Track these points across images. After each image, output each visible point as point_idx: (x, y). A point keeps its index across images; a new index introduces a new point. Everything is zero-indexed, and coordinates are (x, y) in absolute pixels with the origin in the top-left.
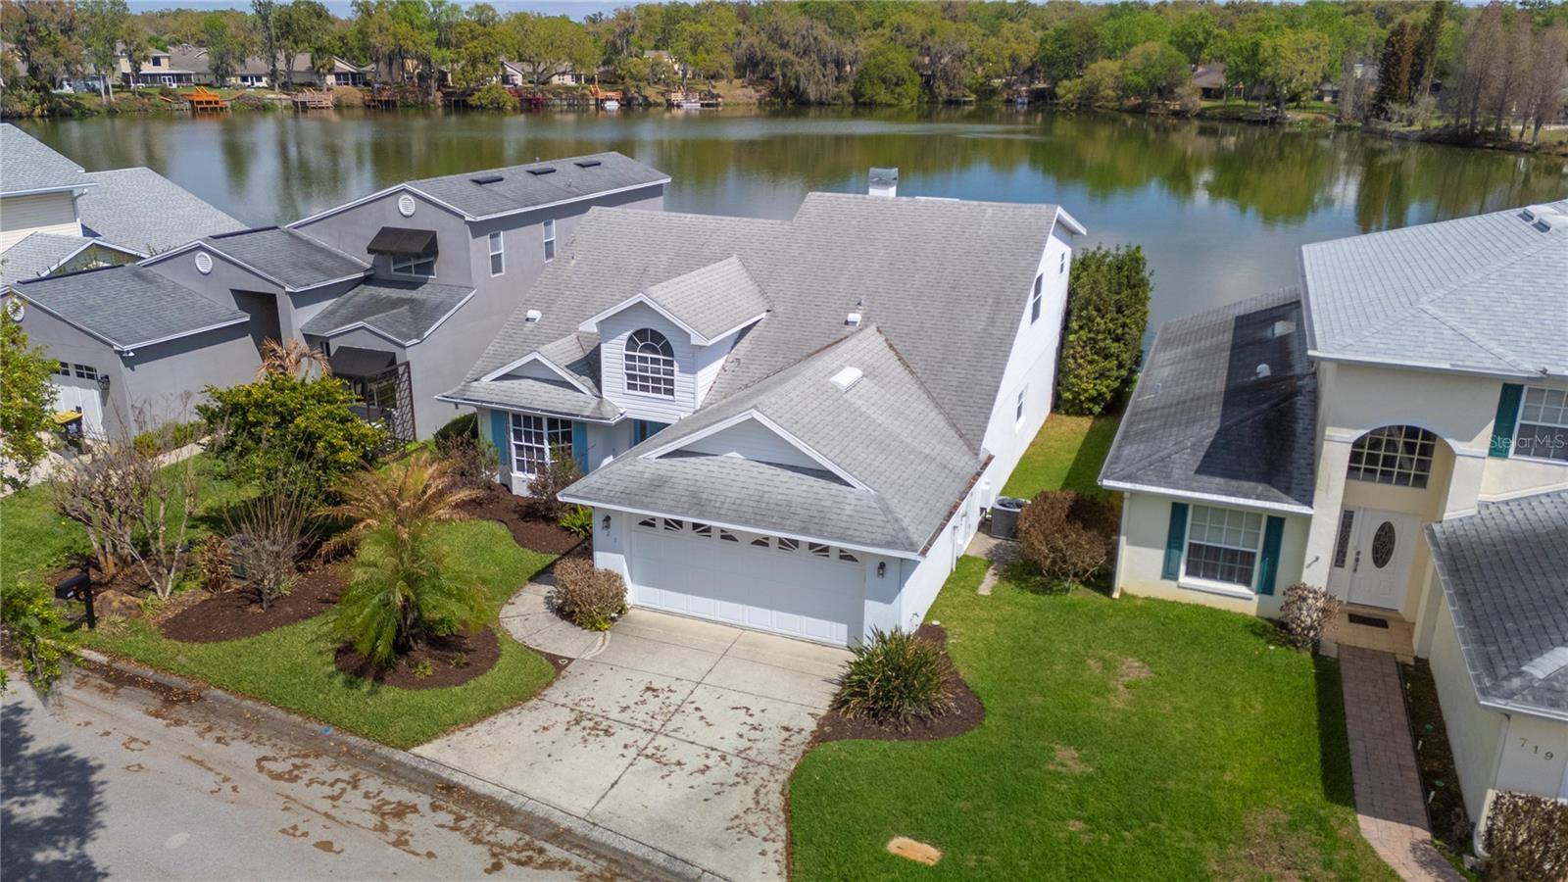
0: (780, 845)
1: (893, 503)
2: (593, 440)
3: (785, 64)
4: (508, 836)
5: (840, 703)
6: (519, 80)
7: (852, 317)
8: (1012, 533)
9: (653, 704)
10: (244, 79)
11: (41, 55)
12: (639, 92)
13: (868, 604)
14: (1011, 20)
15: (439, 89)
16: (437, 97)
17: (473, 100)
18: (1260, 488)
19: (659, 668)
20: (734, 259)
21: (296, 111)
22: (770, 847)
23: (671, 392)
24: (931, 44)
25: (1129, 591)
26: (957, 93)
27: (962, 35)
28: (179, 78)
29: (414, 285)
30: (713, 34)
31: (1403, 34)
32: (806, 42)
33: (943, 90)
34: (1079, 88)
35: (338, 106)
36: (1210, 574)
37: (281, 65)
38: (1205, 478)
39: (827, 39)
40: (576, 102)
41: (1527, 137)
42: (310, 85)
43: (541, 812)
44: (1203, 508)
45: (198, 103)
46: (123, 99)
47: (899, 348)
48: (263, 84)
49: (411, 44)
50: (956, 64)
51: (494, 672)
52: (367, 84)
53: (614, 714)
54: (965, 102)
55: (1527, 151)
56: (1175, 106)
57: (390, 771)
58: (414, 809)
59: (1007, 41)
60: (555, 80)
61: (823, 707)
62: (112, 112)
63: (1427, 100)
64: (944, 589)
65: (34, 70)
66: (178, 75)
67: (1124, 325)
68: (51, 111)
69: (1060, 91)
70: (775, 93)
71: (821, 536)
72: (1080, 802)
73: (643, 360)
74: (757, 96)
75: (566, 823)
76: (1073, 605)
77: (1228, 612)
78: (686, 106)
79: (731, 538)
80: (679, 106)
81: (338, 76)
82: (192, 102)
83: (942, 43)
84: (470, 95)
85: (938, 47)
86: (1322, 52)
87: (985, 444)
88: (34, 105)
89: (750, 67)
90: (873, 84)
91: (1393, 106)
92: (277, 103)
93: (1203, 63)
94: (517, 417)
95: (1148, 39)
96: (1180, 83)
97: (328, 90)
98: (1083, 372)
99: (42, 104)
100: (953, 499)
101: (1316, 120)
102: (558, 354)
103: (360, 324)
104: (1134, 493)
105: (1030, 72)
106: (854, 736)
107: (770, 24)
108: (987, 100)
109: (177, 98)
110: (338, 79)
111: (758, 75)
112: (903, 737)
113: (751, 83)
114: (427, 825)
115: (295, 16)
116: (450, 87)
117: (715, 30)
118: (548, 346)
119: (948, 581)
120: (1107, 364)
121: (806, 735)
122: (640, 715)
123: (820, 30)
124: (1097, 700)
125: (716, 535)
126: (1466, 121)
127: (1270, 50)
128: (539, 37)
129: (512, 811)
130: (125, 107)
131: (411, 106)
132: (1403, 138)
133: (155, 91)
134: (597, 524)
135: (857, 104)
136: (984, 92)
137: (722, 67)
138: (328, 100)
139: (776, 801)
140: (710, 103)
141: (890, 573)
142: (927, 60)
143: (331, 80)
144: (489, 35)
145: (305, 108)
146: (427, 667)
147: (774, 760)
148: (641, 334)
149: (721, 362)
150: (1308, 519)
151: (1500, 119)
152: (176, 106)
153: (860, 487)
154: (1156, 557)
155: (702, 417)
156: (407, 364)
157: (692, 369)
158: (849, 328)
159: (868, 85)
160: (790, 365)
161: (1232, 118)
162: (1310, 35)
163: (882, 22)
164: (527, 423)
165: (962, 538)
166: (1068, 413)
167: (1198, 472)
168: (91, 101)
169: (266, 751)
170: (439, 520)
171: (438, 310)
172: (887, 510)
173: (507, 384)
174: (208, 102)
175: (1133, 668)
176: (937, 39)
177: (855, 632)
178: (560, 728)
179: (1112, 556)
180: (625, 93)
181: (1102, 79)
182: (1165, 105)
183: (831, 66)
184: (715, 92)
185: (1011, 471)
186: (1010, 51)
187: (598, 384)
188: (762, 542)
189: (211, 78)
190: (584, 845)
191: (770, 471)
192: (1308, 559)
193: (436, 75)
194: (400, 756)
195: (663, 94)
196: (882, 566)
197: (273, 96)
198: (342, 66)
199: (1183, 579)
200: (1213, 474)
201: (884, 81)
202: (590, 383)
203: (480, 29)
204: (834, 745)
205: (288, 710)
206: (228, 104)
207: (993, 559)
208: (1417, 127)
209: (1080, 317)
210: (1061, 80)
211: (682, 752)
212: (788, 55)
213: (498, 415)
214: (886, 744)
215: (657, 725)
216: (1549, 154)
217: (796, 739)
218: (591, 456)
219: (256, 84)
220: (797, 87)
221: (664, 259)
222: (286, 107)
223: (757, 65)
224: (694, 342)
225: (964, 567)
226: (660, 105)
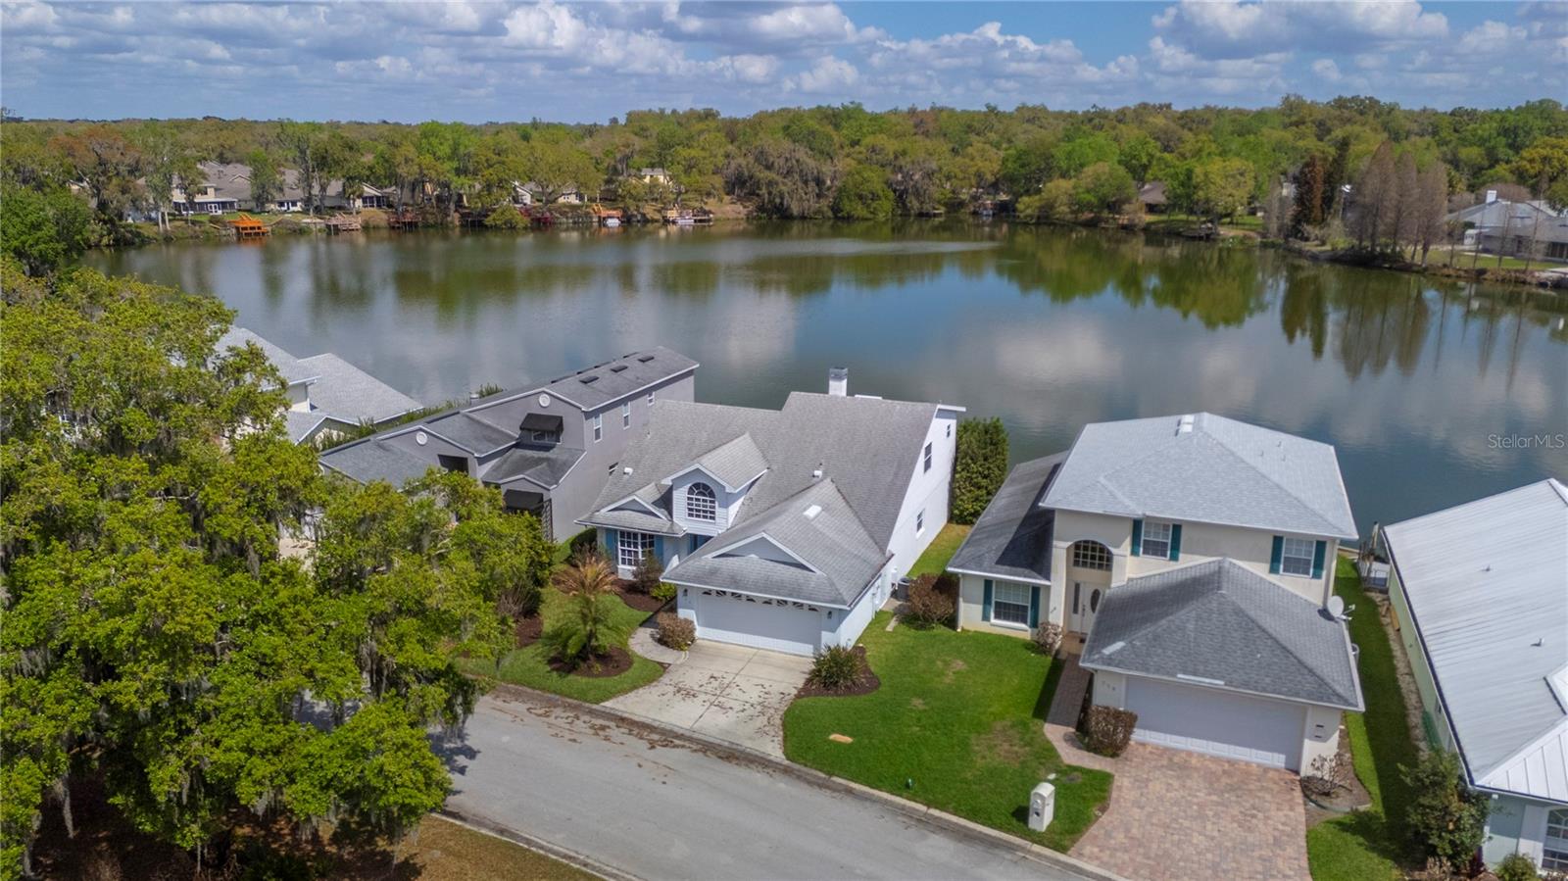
0: (780, 738)
1: (835, 581)
2: (666, 546)
3: (770, 183)
4: (655, 737)
5: (809, 681)
6: (528, 199)
7: (817, 473)
8: (907, 598)
9: (715, 684)
10: (281, 204)
11: (111, 192)
12: (637, 210)
13: (824, 633)
14: (978, 134)
15: (456, 211)
16: (455, 218)
17: (488, 221)
18: (1027, 571)
19: (716, 668)
20: (747, 435)
21: (329, 234)
22: (776, 739)
23: (713, 518)
24: (903, 163)
25: (966, 628)
26: (927, 207)
27: (930, 154)
28: (223, 205)
29: (548, 448)
30: (704, 158)
31: (1314, 166)
32: (789, 164)
33: (914, 204)
34: (1038, 204)
35: (366, 228)
36: (1006, 618)
37: (316, 190)
38: (999, 567)
39: (809, 161)
40: (581, 220)
41: (1418, 259)
42: (340, 208)
43: (668, 728)
44: (1000, 582)
45: (243, 229)
46: (177, 227)
47: (843, 491)
48: (298, 208)
49: (434, 173)
50: (927, 181)
51: (632, 670)
52: (390, 206)
53: (696, 688)
54: (935, 215)
55: (1417, 272)
56: (1124, 220)
57: (591, 712)
58: (609, 727)
59: (972, 159)
60: (561, 200)
61: (800, 684)
62: (168, 240)
63: (1336, 223)
64: (867, 628)
65: (103, 206)
66: (223, 203)
67: (989, 468)
68: (117, 241)
69: (1020, 206)
70: (761, 209)
71: (798, 597)
72: (919, 719)
73: (697, 500)
74: (744, 211)
75: (681, 732)
76: (935, 636)
77: (1016, 638)
78: (680, 222)
79: (752, 600)
80: (674, 222)
81: (365, 200)
82: (237, 228)
83: (913, 163)
84: (487, 216)
85: (909, 166)
86: (1249, 176)
87: (889, 548)
88: (102, 236)
89: (740, 185)
90: (851, 201)
91: (1308, 229)
92: (312, 226)
93: (1149, 181)
94: (623, 534)
95: (1099, 160)
96: (1128, 200)
97: (357, 213)
98: (965, 498)
99: (109, 234)
100: (868, 578)
101: (1245, 237)
102: (646, 496)
103: (521, 476)
104: (964, 575)
105: (995, 187)
106: (816, 695)
107: (756, 148)
108: (955, 211)
109: (224, 225)
110: (364, 201)
111: (745, 191)
112: (838, 695)
113: (740, 199)
114: (617, 733)
115: (331, 152)
116: (465, 208)
117: (707, 154)
118: (641, 491)
119: (870, 624)
120: (980, 493)
121: (792, 696)
122: (709, 688)
123: (802, 153)
124: (937, 679)
125: (744, 599)
126: (1367, 243)
127: (1202, 177)
128: (548, 162)
129: (655, 728)
130: (180, 235)
131: (432, 226)
132: (1314, 258)
133: (204, 219)
134: (680, 593)
135: (836, 218)
136: (953, 205)
137: (714, 187)
138: (356, 222)
139: (778, 722)
140: (703, 219)
141: (835, 617)
142: (899, 177)
143: (359, 203)
144: (503, 163)
145: (336, 230)
146: (598, 667)
147: (777, 706)
148: (697, 486)
149: (742, 500)
150: (1048, 588)
151: (1395, 244)
152: (224, 232)
153: (818, 572)
154: (978, 609)
155: (732, 534)
156: (550, 500)
157: (726, 505)
158: (815, 479)
159: (846, 201)
160: (781, 502)
161: (1173, 234)
162: (1236, 164)
163: (859, 140)
164: (629, 537)
165: (878, 599)
166: (958, 523)
167: (997, 563)
168: (148, 231)
169: (530, 706)
170: (605, 592)
171: (566, 465)
172: (832, 584)
173: (616, 513)
174: (252, 228)
175: (959, 665)
176: (908, 159)
177: (817, 648)
178: (670, 695)
179: (956, 611)
180: (625, 210)
181: (1057, 197)
182: (1115, 219)
183: (812, 184)
184: (707, 208)
185: (914, 561)
186: (975, 169)
187: (670, 514)
188: (768, 602)
189: (253, 204)
190: (690, 739)
191: (772, 564)
192: (1051, 608)
193: (455, 198)
194: (595, 706)
195: (659, 211)
196: (830, 613)
197: (309, 221)
198: (369, 190)
199: (993, 621)
200: (1004, 564)
201: (860, 197)
202: (666, 513)
203: (495, 158)
204: (805, 699)
205: (534, 688)
206: (269, 229)
207: (897, 612)
208: (1328, 247)
209: (962, 464)
210: (1021, 195)
211: (732, 703)
212: (772, 175)
213: (611, 532)
214: (830, 698)
215: (718, 692)
216: (1434, 275)
217: (787, 698)
218: (666, 555)
219: (292, 209)
220: (782, 204)
221: (705, 434)
222: (320, 230)
223: (745, 182)
224: (727, 491)
225: (880, 617)
226: (657, 221)
